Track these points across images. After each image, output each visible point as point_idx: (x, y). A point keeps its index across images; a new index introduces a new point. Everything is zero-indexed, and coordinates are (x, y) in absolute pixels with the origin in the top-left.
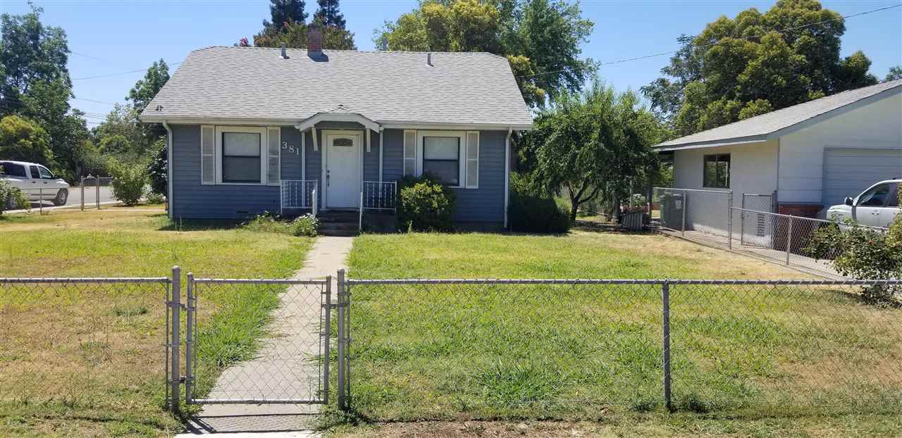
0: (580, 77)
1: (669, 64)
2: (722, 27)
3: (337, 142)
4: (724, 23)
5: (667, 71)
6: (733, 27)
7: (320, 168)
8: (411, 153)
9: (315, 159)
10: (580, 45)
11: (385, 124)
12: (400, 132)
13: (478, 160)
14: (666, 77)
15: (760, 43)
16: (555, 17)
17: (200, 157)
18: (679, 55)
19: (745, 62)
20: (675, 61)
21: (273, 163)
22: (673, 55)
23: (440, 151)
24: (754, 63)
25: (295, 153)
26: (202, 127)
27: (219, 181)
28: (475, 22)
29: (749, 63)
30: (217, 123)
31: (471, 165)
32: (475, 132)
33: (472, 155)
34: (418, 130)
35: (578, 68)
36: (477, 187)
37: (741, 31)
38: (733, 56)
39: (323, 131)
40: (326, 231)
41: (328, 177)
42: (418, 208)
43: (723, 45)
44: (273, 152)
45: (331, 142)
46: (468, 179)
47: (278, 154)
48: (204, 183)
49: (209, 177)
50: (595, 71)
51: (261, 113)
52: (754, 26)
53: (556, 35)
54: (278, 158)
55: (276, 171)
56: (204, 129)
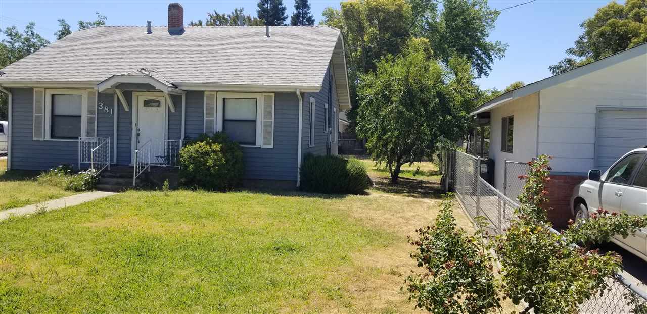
0: (489, 57)
1: (574, 46)
2: (611, 10)
3: (147, 103)
4: (613, 7)
5: (571, 51)
6: (622, 10)
7: (131, 127)
8: (211, 114)
9: (125, 118)
10: (488, 30)
11: (181, 86)
12: (201, 93)
13: (273, 121)
14: (571, 57)
15: (643, 23)
16: (465, 8)
17: (33, 116)
18: (581, 38)
19: (630, 39)
20: (579, 43)
21: (90, 121)
22: (577, 39)
23: (239, 111)
24: (636, 40)
25: (109, 113)
26: (35, 90)
27: (48, 137)
28: (383, 11)
29: (633, 41)
30: (46, 86)
31: (267, 126)
32: (271, 94)
33: (267, 115)
34: (217, 92)
35: (486, 49)
36: (272, 146)
37: (627, 14)
38: (618, 34)
39: (133, 92)
40: (100, 186)
41: (138, 135)
42: (191, 166)
43: (610, 25)
44: (90, 112)
45: (141, 104)
46: (263, 139)
47: (94, 114)
48: (35, 139)
49: (39, 133)
50: (504, 52)
51: (81, 77)
52: (640, 9)
53: (467, 23)
54: (95, 118)
55: (93, 130)
56: (36, 92)
